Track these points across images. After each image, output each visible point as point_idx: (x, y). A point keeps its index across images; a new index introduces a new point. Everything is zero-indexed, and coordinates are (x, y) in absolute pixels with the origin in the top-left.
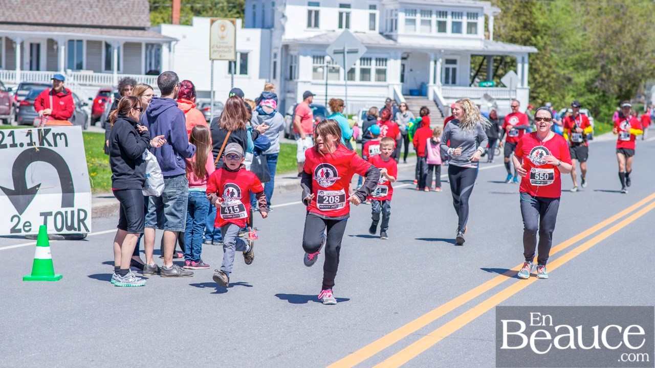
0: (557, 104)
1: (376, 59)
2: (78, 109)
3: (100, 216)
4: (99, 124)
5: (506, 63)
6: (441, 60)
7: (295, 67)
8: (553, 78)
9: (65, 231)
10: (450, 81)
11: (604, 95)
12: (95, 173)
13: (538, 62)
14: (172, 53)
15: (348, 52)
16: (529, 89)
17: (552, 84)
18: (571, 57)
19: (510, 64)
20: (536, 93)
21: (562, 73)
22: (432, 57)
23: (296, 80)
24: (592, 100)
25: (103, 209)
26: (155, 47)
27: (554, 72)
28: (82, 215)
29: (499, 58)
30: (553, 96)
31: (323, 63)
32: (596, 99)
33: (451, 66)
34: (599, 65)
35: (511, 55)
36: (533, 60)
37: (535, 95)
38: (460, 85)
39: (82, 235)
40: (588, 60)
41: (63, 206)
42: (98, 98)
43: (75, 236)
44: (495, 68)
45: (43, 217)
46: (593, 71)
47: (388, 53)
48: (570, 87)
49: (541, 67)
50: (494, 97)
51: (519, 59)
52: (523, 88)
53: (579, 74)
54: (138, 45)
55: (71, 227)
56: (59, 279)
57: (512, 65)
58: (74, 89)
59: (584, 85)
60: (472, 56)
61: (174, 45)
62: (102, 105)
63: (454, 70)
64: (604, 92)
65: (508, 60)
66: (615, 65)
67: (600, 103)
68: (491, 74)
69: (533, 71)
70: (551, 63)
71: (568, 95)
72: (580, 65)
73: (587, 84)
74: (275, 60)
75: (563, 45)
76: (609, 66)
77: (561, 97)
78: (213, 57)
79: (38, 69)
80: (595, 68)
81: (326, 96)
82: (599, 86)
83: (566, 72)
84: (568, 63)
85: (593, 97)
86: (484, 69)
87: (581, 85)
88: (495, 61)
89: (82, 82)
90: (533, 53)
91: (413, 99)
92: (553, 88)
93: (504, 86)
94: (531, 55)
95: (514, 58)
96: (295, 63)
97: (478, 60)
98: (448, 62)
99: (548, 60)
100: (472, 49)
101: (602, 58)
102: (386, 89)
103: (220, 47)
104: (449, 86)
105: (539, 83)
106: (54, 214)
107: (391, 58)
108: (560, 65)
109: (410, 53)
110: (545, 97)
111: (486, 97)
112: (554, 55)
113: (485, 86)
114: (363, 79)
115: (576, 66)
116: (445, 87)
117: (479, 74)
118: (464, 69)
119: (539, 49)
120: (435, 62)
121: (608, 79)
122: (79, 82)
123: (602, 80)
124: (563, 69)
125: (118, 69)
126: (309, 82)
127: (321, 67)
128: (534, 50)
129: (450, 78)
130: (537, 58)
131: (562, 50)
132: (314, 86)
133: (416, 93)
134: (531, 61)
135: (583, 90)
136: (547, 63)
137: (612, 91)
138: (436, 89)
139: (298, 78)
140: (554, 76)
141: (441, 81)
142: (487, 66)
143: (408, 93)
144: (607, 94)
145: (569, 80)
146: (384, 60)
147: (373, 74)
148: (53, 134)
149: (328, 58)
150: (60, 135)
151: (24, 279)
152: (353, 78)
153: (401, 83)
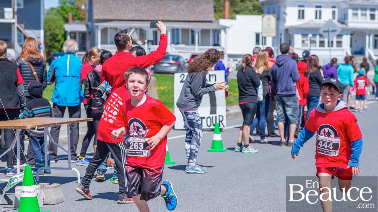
1: (337, 36)
6: (372, 35)
9: (212, 127)
14: (226, 34)
15: (331, 31)
22: (368, 33)
26: (217, 31)
28: (221, 119)
31: (308, 38)
39: (221, 129)
42: (191, 59)
54: (208, 31)
56: (226, 151)
61: (228, 30)
74: (281, 37)
78: (264, 35)
98: (377, 36)
102: (341, 51)
103: (267, 30)
106: (206, 118)
107: (344, 34)
109: (356, 32)
114: (329, 46)
116: (375, 50)
120: (369, 36)
122: (178, 51)
125: (198, 43)
126: (300, 48)
127: (306, 40)
129: (377, 45)
133: (358, 53)
138: (370, 51)
141: (373, 47)
146: (340, 36)
147: (335, 44)
148: (210, 75)
149: (310, 35)
150: (213, 75)
151: (208, 151)
152: (323, 46)
153: (351, 48)
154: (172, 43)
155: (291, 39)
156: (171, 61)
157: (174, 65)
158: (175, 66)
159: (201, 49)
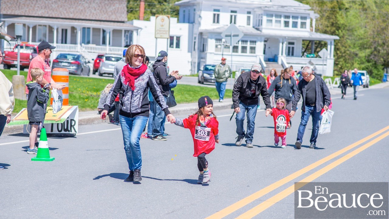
0: (349, 68)
1: (250, 41)
2: (85, 65)
3: (86, 123)
4: (97, 73)
5: (322, 45)
6: (285, 42)
7: (206, 45)
8: (347, 54)
9: (63, 132)
10: (291, 54)
11: (375, 64)
12: (87, 100)
13: (339, 44)
14: (138, 36)
15: (233, 36)
16: (334, 60)
17: (346, 57)
18: (357, 42)
19: (324, 45)
20: (338, 61)
21: (352, 50)
22: (281, 40)
23: (206, 52)
24: (368, 66)
25: (88, 120)
26: (130, 32)
27: (348, 50)
28: (73, 123)
29: (318, 42)
30: (347, 64)
31: (221, 43)
32: (371, 65)
33: (291, 46)
34: (373, 47)
35: (324, 40)
36: (337, 44)
37: (337, 63)
38: (296, 56)
39: (73, 134)
40: (367, 44)
42: (97, 59)
43: (69, 135)
44: (316, 47)
46: (370, 50)
47: (257, 38)
48: (357, 59)
49: (341, 47)
50: (314, 63)
51: (329, 43)
52: (330, 59)
53: (362, 52)
54: (120, 31)
55: (66, 130)
56: (52, 160)
57: (325, 46)
58: (85, 54)
60: (303, 40)
61: (140, 31)
62: (99, 63)
63: (293, 48)
64: (375, 62)
65: (323, 43)
66: (382, 47)
67: (373, 68)
68: (313, 51)
69: (336, 49)
70: (346, 45)
71: (355, 63)
72: (363, 47)
73: (366, 57)
74: (195, 41)
75: (353, 35)
76: (379, 48)
77: (352, 64)
78: (157, 37)
79: (66, 43)
80: (371, 48)
82: (373, 59)
83: (354, 50)
84: (356, 45)
85: (369, 64)
86: (309, 48)
87: (363, 57)
88: (316, 43)
89: (89, 51)
90: (337, 40)
91: (270, 64)
92: (347, 59)
93: (320, 57)
94: (336, 41)
95: (326, 42)
96: (206, 42)
97: (306, 44)
98: (290, 43)
100: (303, 37)
101: (375, 43)
102: (255, 58)
103: (161, 31)
104: (290, 56)
105: (339, 56)
107: (258, 41)
108: (351, 46)
109: (269, 38)
110: (343, 64)
111: (310, 63)
112: (348, 40)
113: (309, 57)
114: (243, 52)
115: (360, 47)
116: (288, 57)
117: (307, 50)
118: (299, 48)
119: (340, 37)
120: (283, 43)
121: (378, 55)
122: (88, 50)
123: (375, 55)
124: (353, 49)
125: (109, 44)
126: (213, 53)
127: (220, 45)
128: (337, 38)
129: (290, 52)
130: (339, 42)
131: (353, 38)
132: (216, 55)
133: (271, 60)
134: (335, 44)
135: (364, 61)
136: (344, 45)
137: (380, 61)
138: (283, 58)
139: (207, 51)
140: (348, 52)
141: (286, 54)
142: (311, 46)
143: (267, 60)
144: (377, 63)
145: (356, 55)
146: (255, 42)
147: (248, 49)
149: (223, 40)
151: (32, 160)
152: (237, 52)
153: (264, 55)
154: (83, 43)
155: (205, 44)
158: (74, 66)
159: (111, 50)
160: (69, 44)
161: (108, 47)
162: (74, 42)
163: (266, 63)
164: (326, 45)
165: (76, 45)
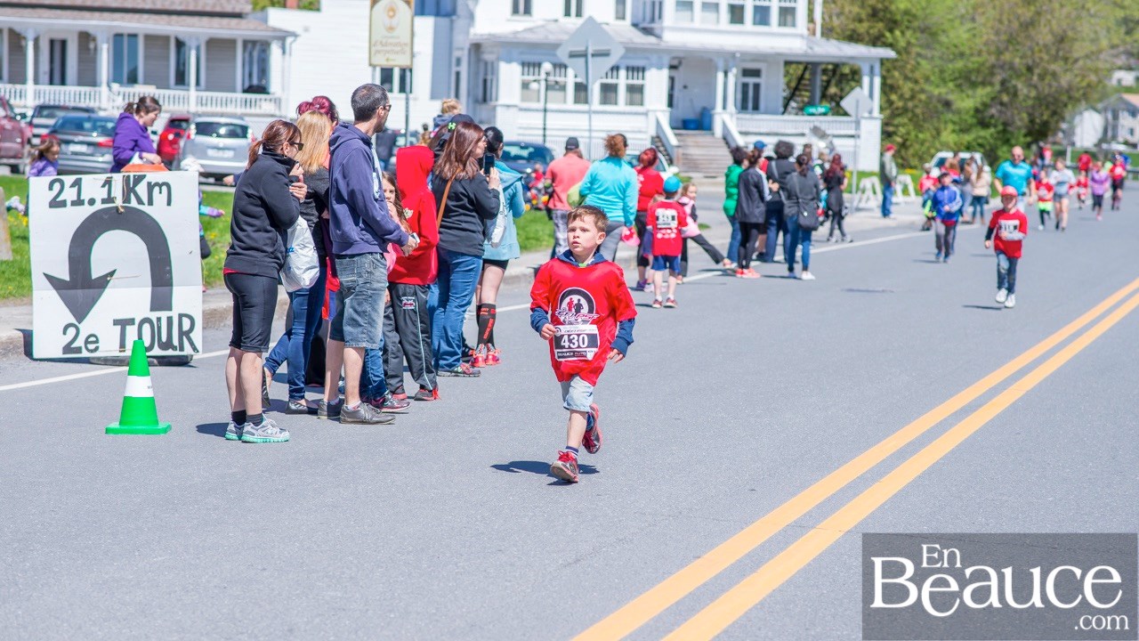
0: (927, 144)
1: (628, 69)
5: (843, 75)
6: (734, 71)
7: (492, 81)
8: (920, 101)
9: (157, 351)
10: (750, 105)
11: (1004, 131)
13: (896, 74)
14: (287, 56)
15: (593, 55)
16: (882, 120)
17: (918, 111)
18: (950, 66)
19: (850, 77)
20: (893, 125)
21: (936, 92)
22: (721, 64)
23: (493, 103)
24: (985, 138)
26: (258, 47)
27: (923, 91)
28: (186, 324)
29: (830, 67)
30: (920, 132)
31: (539, 75)
32: (992, 135)
33: (751, 80)
34: (997, 79)
35: (852, 62)
36: (888, 71)
37: (891, 129)
38: (766, 113)
39: (186, 357)
40: (978, 71)
41: (153, 309)
42: (167, 131)
43: (173, 360)
44: (825, 84)
45: (119, 327)
46: (988, 89)
47: (647, 58)
48: (950, 116)
49: (901, 82)
50: (828, 132)
51: (865, 69)
52: (871, 118)
53: (964, 95)
54: (229, 44)
55: (168, 345)
56: (165, 431)
57: (853, 79)
59: (972, 112)
60: (787, 63)
61: (291, 43)
62: (175, 142)
63: (757, 87)
64: (1005, 124)
65: (846, 70)
66: (1023, 79)
67: (999, 143)
68: (818, 94)
69: (887, 88)
70: (917, 75)
71: (946, 129)
72: (967, 80)
73: (977, 110)
74: (458, 69)
75: (937, 46)
76: (1014, 82)
77: (934, 133)
78: (374, 61)
79: (63, 82)
80: (991, 84)
81: (545, 129)
82: (997, 114)
83: (943, 90)
84: (946, 75)
85: (987, 134)
86: (805, 85)
87: (967, 112)
88: (825, 71)
90: (889, 60)
91: (687, 135)
92: (921, 117)
93: (846, 114)
94: (885, 62)
95: (856, 67)
96: (493, 74)
97: (796, 71)
98: (747, 73)
99: (912, 71)
100: (787, 52)
101: (1002, 67)
102: (642, 118)
103: (386, 45)
104: (748, 113)
105: (897, 109)
106: (137, 322)
107: (652, 66)
108: (932, 78)
109: (685, 58)
110: (908, 133)
111: (816, 131)
112: (922, 62)
113: (813, 114)
114: (604, 101)
115: (959, 82)
116: (741, 116)
117: (797, 93)
118: (774, 86)
119: (899, 53)
120: (726, 73)
121: (1011, 102)
123: (1002, 104)
124: (938, 86)
125: (198, 83)
126: (515, 106)
127: (535, 81)
128: (890, 54)
129: (750, 100)
130: (895, 68)
131: (936, 54)
132: (523, 113)
133: (692, 126)
134: (884, 73)
135: (972, 121)
136: (910, 75)
137: (1019, 123)
138: (727, 118)
139: (497, 100)
140: (923, 97)
141: (735, 106)
142: (809, 80)
143: (680, 125)
144: (1010, 129)
145: (947, 104)
146: (641, 70)
147: (622, 93)
148: (149, 184)
149: (547, 66)
150: (160, 186)
151: (107, 431)
152: (586, 102)
153: (669, 109)
154: (115, 80)
155: (489, 77)
156: (96, 137)
157: (105, 150)
159: (204, 102)
160: (73, 85)
161: (193, 93)
162: (88, 78)
163: (676, 135)
164: (856, 77)
165: (97, 89)
